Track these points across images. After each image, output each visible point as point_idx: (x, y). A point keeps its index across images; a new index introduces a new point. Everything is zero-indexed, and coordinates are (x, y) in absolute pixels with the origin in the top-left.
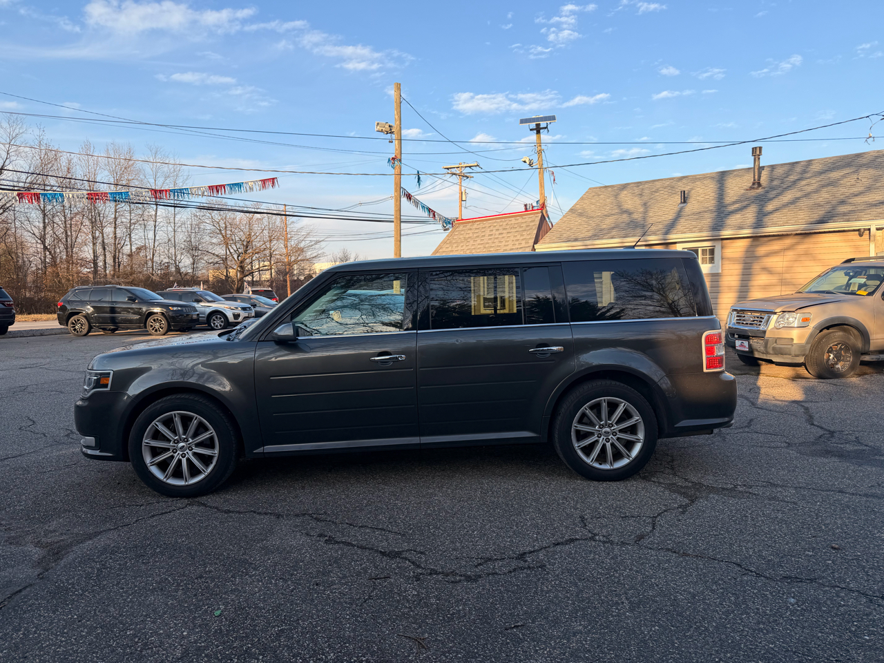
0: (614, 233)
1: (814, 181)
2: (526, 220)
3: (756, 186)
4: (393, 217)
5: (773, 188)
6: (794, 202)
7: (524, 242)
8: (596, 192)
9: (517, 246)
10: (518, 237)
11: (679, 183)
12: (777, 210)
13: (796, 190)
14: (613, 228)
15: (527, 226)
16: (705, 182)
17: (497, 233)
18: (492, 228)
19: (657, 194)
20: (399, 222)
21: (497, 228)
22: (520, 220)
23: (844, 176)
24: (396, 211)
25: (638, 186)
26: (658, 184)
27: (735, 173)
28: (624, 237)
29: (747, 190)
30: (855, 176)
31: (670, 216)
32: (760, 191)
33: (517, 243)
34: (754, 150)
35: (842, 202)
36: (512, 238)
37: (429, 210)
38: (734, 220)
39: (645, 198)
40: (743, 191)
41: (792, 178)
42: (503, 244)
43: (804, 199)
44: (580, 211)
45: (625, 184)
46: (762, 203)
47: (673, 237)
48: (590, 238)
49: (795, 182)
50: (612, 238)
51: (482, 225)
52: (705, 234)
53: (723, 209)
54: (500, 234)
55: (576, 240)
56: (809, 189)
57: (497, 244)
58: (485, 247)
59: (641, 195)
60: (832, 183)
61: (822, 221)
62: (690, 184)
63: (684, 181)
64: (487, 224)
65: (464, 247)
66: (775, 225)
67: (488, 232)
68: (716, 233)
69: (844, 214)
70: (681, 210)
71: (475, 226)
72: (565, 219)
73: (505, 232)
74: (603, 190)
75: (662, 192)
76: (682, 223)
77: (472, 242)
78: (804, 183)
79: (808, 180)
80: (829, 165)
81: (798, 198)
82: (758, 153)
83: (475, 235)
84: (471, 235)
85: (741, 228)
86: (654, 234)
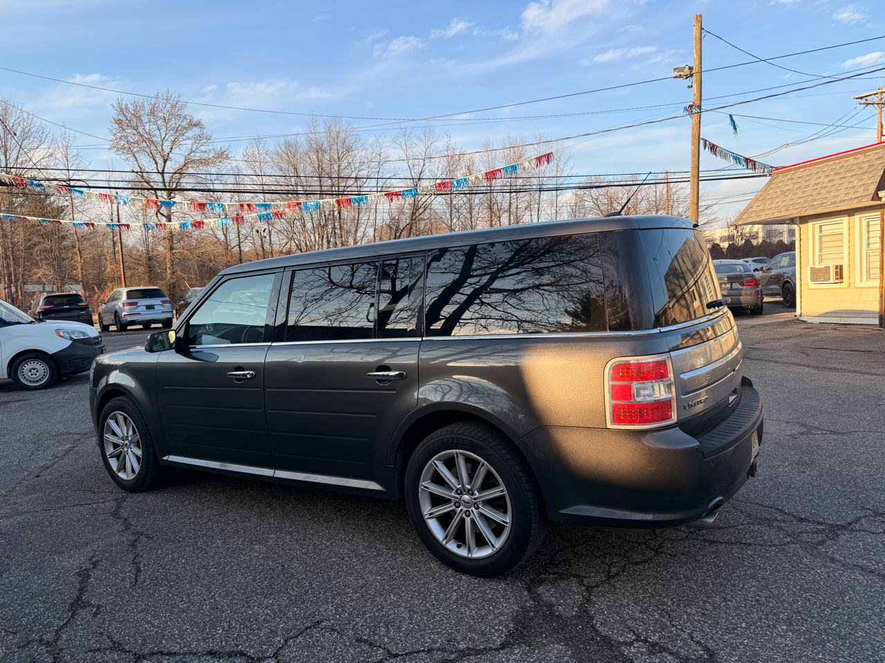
2: (870, 158)
4: (689, 175)
7: (861, 189)
10: (855, 183)
15: (870, 166)
17: (826, 180)
18: (819, 175)
20: (696, 181)
21: (827, 173)
22: (861, 159)
24: (693, 168)
33: (852, 191)
36: (845, 186)
37: (747, 160)
51: (807, 172)
54: (829, 181)
64: (813, 170)
67: (814, 181)
73: (836, 177)
77: (790, 196)
83: (796, 186)
84: (791, 186)
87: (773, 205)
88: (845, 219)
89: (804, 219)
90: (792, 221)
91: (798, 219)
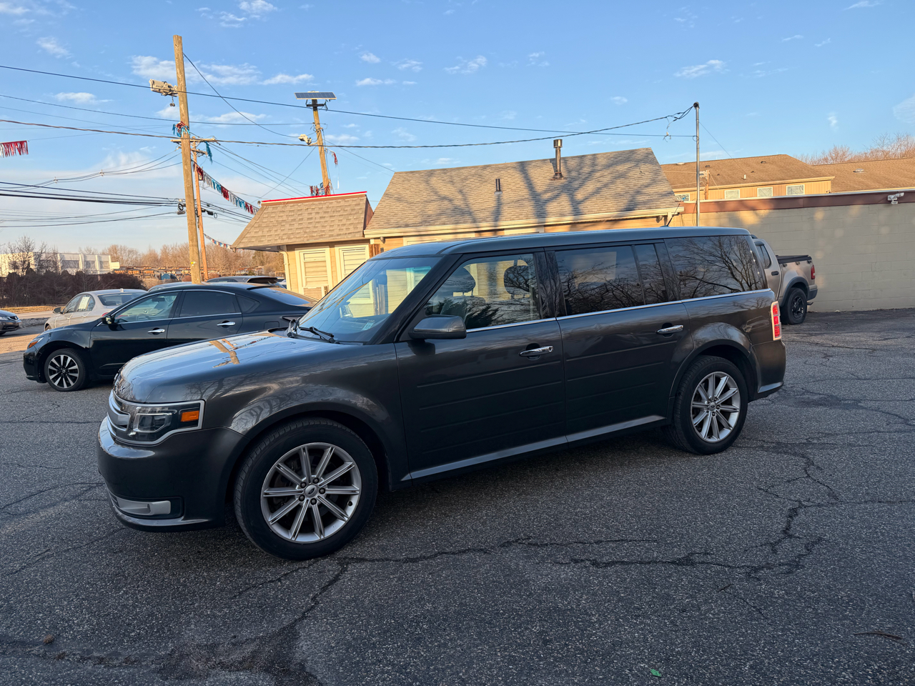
0: (443, 219)
1: (606, 174)
2: (350, 203)
3: (558, 176)
5: (574, 179)
6: (598, 191)
7: (352, 227)
8: (405, 177)
9: (344, 232)
10: (344, 222)
11: (485, 172)
12: (586, 199)
13: (594, 181)
14: (440, 214)
15: (352, 210)
16: (509, 171)
17: (318, 216)
18: (310, 211)
19: (468, 182)
21: (316, 210)
22: (343, 203)
23: (629, 169)
25: (445, 173)
26: (465, 172)
27: (533, 164)
28: (456, 224)
29: (551, 180)
30: (638, 170)
31: (492, 204)
32: (563, 181)
33: (344, 228)
34: (555, 141)
35: (638, 192)
36: (337, 223)
38: (552, 207)
39: (459, 185)
40: (549, 181)
41: (586, 170)
42: (328, 228)
43: (605, 189)
44: (396, 196)
45: (432, 170)
46: (571, 192)
47: (503, 224)
48: (421, 224)
49: (590, 173)
50: (444, 224)
51: (296, 207)
52: (533, 221)
53: (538, 197)
54: (321, 218)
55: (407, 226)
56: (605, 180)
57: (320, 229)
58: (305, 232)
59: (452, 182)
60: (622, 176)
61: (629, 209)
62: (495, 173)
63: (489, 170)
64: (303, 206)
65: (279, 232)
66: (591, 212)
67: (306, 216)
68: (541, 220)
69: (645, 203)
70: (499, 199)
71: (288, 208)
72: (384, 204)
73: (326, 215)
74: (411, 175)
75: (472, 180)
76: (506, 211)
77: (287, 226)
78: (598, 174)
79: (601, 172)
80: (612, 159)
81: (600, 188)
82: (559, 145)
83: (290, 218)
84: (285, 218)
85: (562, 215)
86: (484, 220)
87: (273, 233)
88: (327, 250)
89: (291, 247)
90: (279, 248)
91: (285, 247)
